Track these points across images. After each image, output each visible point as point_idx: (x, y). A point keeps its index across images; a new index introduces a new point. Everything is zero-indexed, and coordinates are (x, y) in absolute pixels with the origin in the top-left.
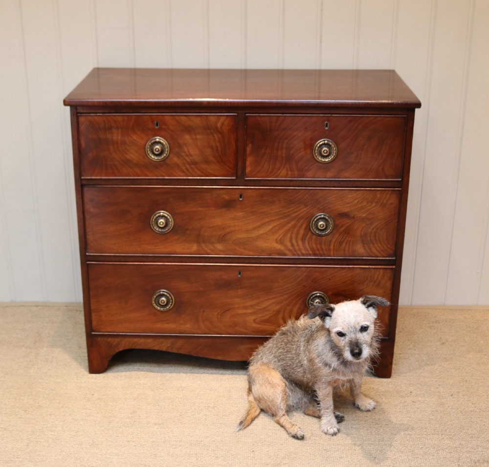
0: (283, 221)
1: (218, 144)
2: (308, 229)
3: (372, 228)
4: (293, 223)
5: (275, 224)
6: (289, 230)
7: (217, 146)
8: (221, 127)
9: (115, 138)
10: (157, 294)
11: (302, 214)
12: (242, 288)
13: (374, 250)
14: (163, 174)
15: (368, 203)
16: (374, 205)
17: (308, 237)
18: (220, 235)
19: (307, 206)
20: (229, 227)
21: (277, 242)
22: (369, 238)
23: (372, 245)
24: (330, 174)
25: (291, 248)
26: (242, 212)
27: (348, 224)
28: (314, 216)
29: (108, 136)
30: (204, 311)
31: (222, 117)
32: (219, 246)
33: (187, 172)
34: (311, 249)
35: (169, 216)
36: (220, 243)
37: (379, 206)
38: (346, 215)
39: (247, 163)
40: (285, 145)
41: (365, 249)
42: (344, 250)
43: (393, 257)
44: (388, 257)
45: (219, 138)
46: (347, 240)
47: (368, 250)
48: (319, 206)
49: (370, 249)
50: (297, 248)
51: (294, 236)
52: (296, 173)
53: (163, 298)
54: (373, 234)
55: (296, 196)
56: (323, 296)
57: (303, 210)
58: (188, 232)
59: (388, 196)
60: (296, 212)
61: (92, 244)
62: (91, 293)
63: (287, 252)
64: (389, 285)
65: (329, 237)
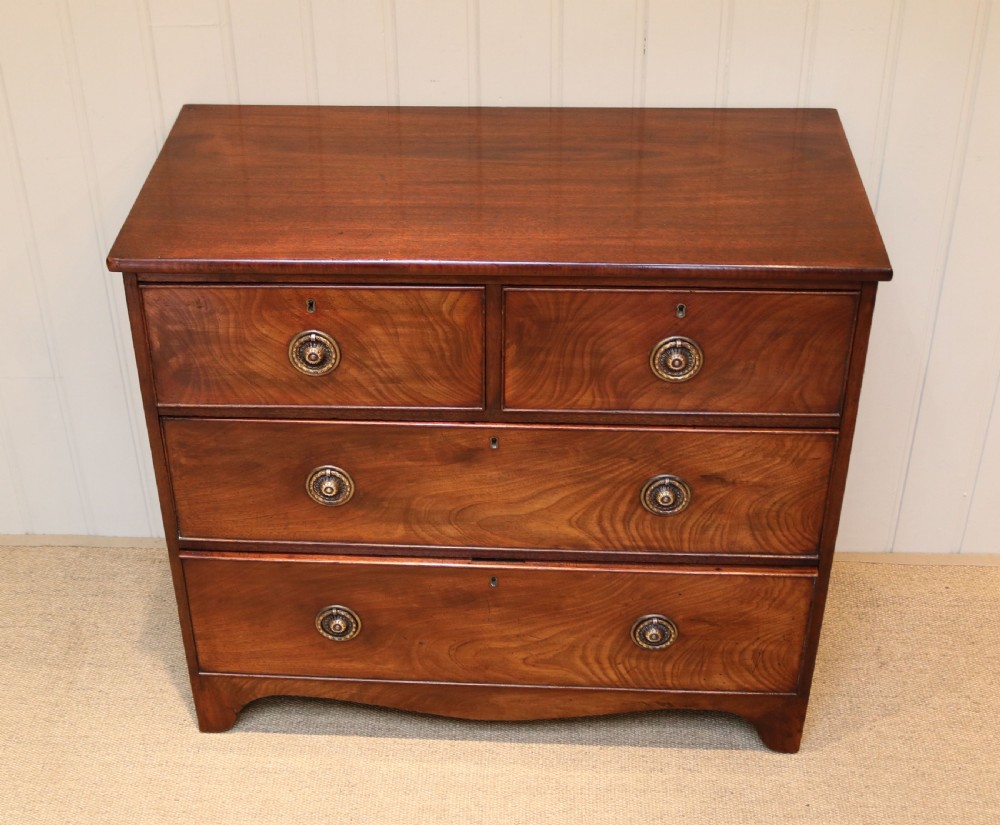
0: (583, 487)
1: (444, 345)
2: (636, 502)
3: (771, 502)
5: (567, 493)
6: (594, 505)
7: (441, 348)
8: (450, 313)
9: (221, 331)
10: (325, 614)
11: (624, 476)
12: (497, 606)
13: (774, 541)
14: (329, 400)
15: (765, 456)
16: (778, 460)
17: (635, 517)
18: (451, 512)
19: (636, 461)
20: (471, 496)
21: (571, 525)
22: (764, 521)
23: (770, 533)
24: (685, 402)
25: (600, 536)
26: (498, 470)
27: (721, 495)
28: (648, 480)
29: (207, 326)
30: (421, 643)
31: (451, 293)
32: (450, 530)
33: (380, 397)
34: (641, 537)
35: (345, 476)
36: (451, 524)
37: (788, 462)
38: (717, 478)
39: (508, 381)
40: (588, 349)
41: (756, 540)
42: (712, 541)
43: (814, 554)
44: (803, 555)
45: (445, 333)
46: (717, 523)
47: (763, 543)
48: (660, 462)
49: (766, 539)
50: (612, 535)
51: (606, 514)
52: (612, 400)
53: (339, 622)
54: (773, 514)
55: (611, 442)
56: (665, 623)
57: (626, 469)
58: (386, 504)
59: (809, 445)
60: (610, 472)
61: (187, 521)
62: (192, 607)
63: (591, 543)
64: (803, 605)
65: (680, 520)
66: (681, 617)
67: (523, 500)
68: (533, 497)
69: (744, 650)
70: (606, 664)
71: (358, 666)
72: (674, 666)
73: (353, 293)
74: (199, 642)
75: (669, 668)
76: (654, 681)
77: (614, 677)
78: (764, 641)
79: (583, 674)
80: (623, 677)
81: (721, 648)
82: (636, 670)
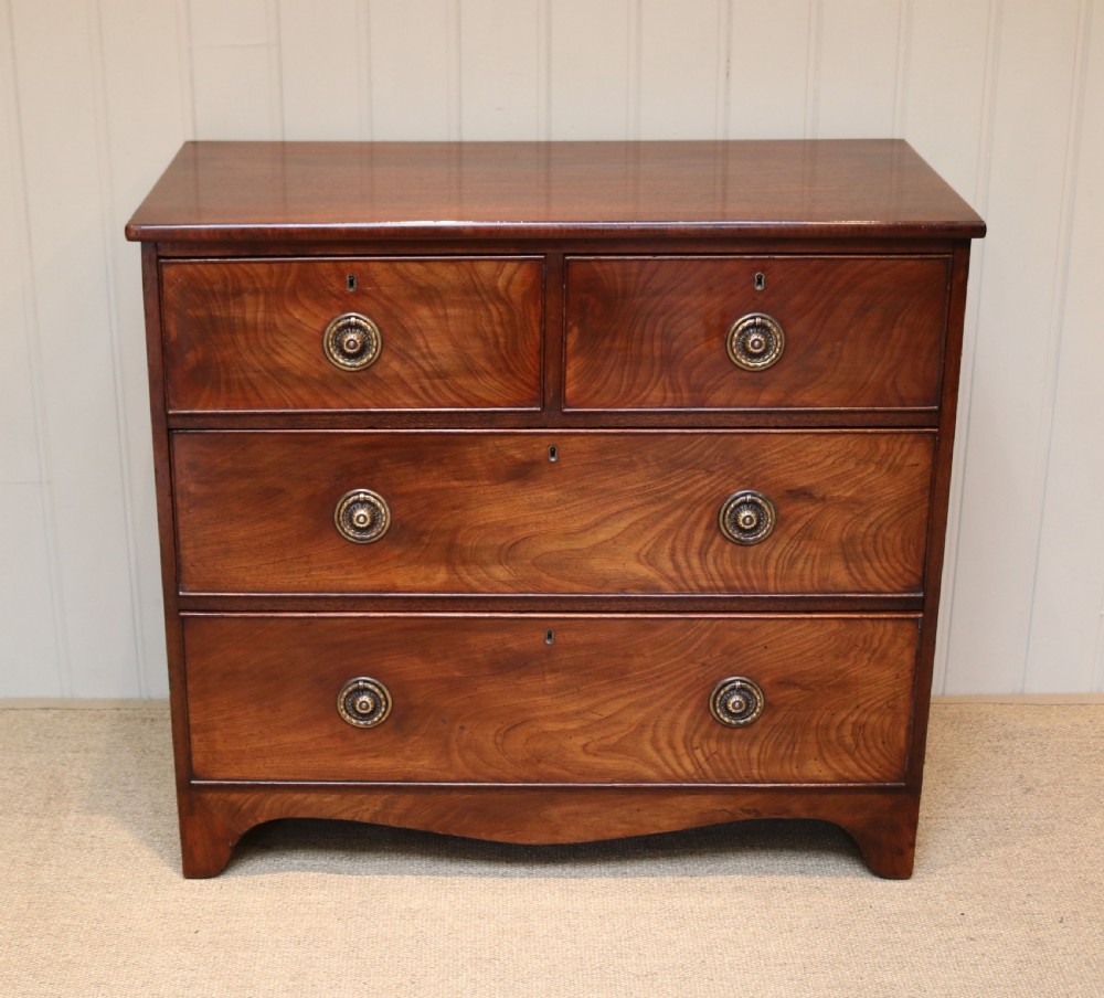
0: (653, 509)
1: (498, 329)
2: (714, 527)
3: (867, 523)
4: (679, 513)
5: (635, 518)
6: (667, 532)
7: (495, 333)
8: (506, 289)
9: (249, 316)
10: (350, 689)
11: (700, 494)
12: (554, 671)
13: (872, 576)
14: (367, 402)
15: (857, 464)
16: (872, 468)
17: (713, 547)
18: (502, 546)
19: (712, 473)
20: (525, 525)
21: (639, 561)
22: (860, 549)
23: (867, 564)
24: (766, 397)
25: (673, 574)
26: (556, 489)
27: (810, 516)
28: (727, 498)
29: (232, 311)
30: (462, 728)
31: (508, 264)
32: (500, 573)
33: (424, 397)
34: (721, 575)
35: (380, 501)
36: (501, 564)
37: (884, 471)
38: (805, 494)
39: (569, 373)
40: (658, 330)
41: (851, 574)
42: (801, 578)
43: (919, 592)
44: (905, 592)
45: (501, 314)
46: (807, 552)
47: (859, 577)
48: (739, 473)
49: (863, 574)
50: (687, 573)
51: (680, 545)
52: (685, 395)
53: (365, 698)
54: (869, 539)
55: (685, 450)
56: (749, 687)
57: (703, 485)
58: (426, 539)
59: (906, 447)
60: (684, 489)
61: (192, 569)
62: (190, 687)
63: (663, 584)
64: (907, 657)
65: (764, 548)
66: (768, 679)
67: (585, 530)
68: (597, 524)
69: (842, 723)
70: (682, 751)
71: (384, 763)
72: (761, 749)
73: (399, 266)
74: (194, 737)
75: (754, 753)
76: (737, 771)
77: (690, 768)
78: (865, 710)
79: (654, 765)
80: (700, 767)
81: (814, 722)
82: (716, 756)
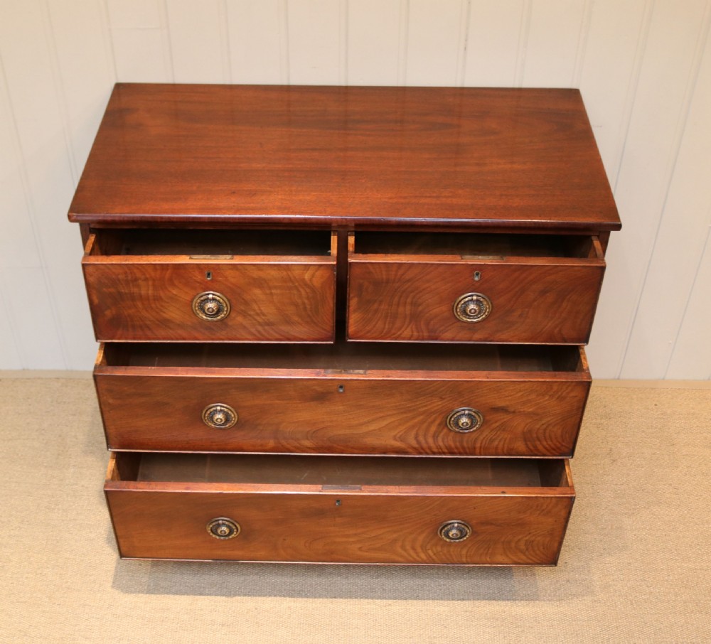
0: (405, 415)
1: (306, 301)
2: (444, 424)
3: (540, 424)
4: (421, 417)
5: (393, 420)
6: (413, 427)
7: (304, 303)
8: (311, 280)
9: (143, 292)
10: (214, 523)
11: (436, 408)
12: (341, 517)
13: (541, 448)
14: (222, 337)
15: (538, 396)
16: (547, 398)
17: (442, 435)
18: (308, 432)
19: (444, 399)
20: (323, 422)
21: (395, 439)
22: (535, 435)
23: (538, 441)
24: (477, 336)
25: (416, 446)
26: (343, 405)
27: (505, 420)
28: (452, 411)
29: (132, 289)
30: (284, 540)
31: (311, 267)
32: (308, 444)
33: (259, 335)
34: (446, 446)
35: (230, 410)
36: (308, 439)
37: (555, 399)
38: (503, 409)
39: (351, 321)
40: (409, 300)
41: (528, 447)
42: (496, 448)
43: (569, 456)
44: (560, 456)
45: (307, 293)
46: (501, 437)
47: (533, 449)
48: (461, 399)
49: (535, 447)
50: (424, 445)
51: (421, 432)
52: (425, 334)
53: (224, 528)
54: (541, 431)
55: (426, 387)
56: (463, 526)
57: (437, 404)
58: (261, 428)
59: (570, 388)
60: (426, 406)
61: (115, 439)
63: (410, 450)
64: (563, 513)
65: (475, 435)
66: (475, 522)
67: (362, 424)
68: (369, 422)
69: (519, 540)
70: (419, 550)
72: (468, 551)
73: (240, 267)
75: (464, 552)
76: (452, 558)
77: (424, 557)
78: (534, 535)
79: (402, 556)
80: (431, 557)
82: (441, 553)
